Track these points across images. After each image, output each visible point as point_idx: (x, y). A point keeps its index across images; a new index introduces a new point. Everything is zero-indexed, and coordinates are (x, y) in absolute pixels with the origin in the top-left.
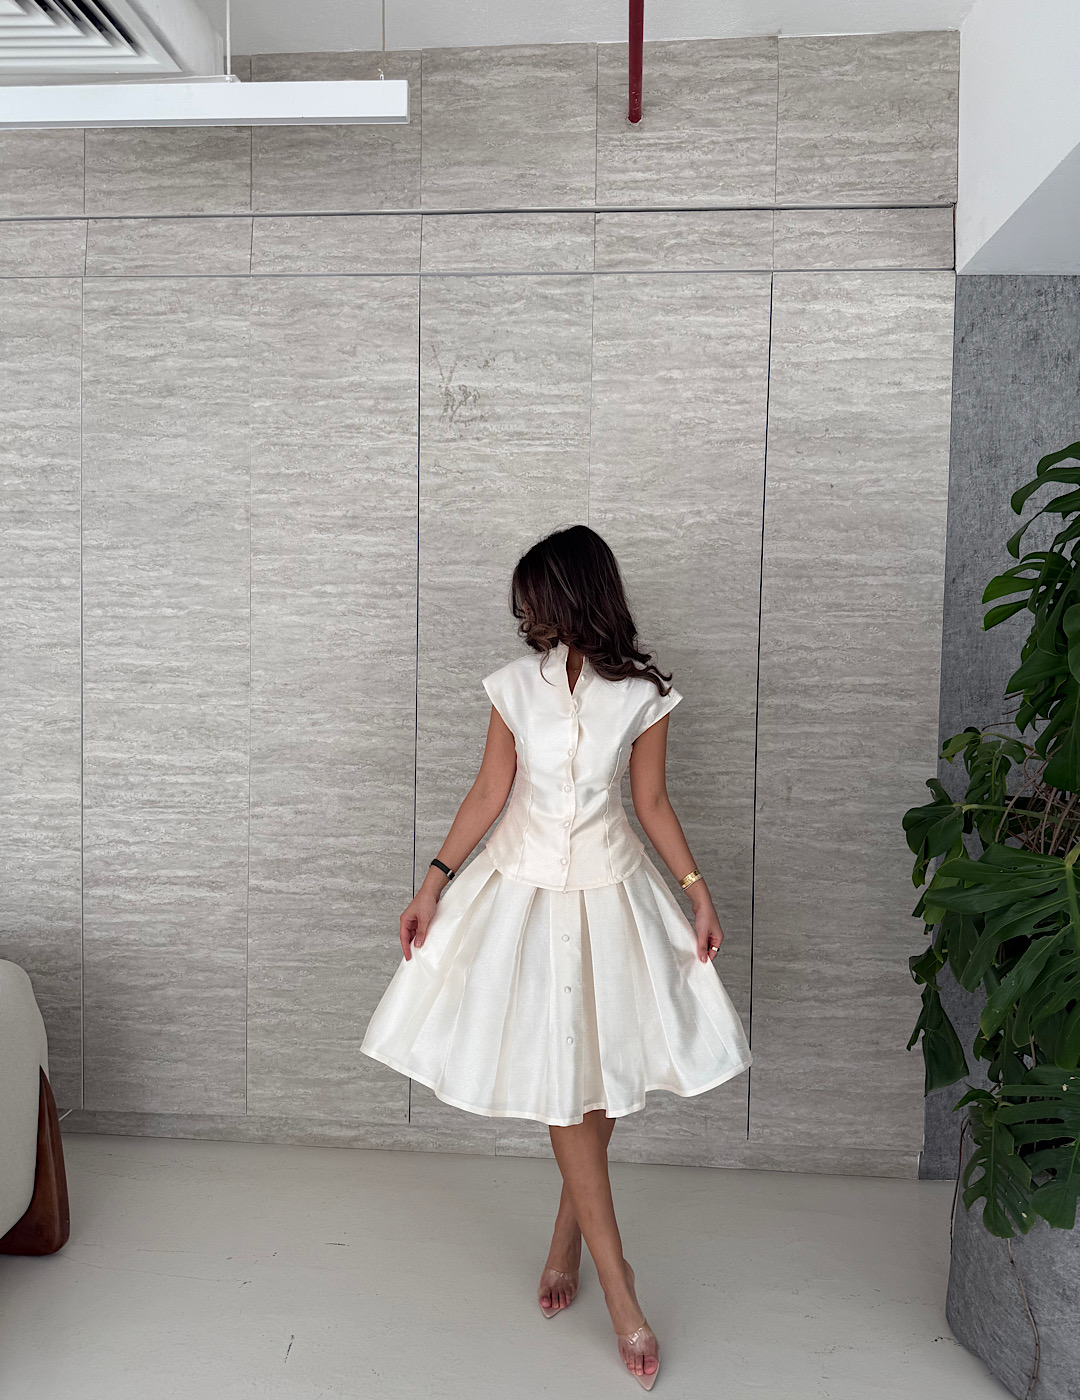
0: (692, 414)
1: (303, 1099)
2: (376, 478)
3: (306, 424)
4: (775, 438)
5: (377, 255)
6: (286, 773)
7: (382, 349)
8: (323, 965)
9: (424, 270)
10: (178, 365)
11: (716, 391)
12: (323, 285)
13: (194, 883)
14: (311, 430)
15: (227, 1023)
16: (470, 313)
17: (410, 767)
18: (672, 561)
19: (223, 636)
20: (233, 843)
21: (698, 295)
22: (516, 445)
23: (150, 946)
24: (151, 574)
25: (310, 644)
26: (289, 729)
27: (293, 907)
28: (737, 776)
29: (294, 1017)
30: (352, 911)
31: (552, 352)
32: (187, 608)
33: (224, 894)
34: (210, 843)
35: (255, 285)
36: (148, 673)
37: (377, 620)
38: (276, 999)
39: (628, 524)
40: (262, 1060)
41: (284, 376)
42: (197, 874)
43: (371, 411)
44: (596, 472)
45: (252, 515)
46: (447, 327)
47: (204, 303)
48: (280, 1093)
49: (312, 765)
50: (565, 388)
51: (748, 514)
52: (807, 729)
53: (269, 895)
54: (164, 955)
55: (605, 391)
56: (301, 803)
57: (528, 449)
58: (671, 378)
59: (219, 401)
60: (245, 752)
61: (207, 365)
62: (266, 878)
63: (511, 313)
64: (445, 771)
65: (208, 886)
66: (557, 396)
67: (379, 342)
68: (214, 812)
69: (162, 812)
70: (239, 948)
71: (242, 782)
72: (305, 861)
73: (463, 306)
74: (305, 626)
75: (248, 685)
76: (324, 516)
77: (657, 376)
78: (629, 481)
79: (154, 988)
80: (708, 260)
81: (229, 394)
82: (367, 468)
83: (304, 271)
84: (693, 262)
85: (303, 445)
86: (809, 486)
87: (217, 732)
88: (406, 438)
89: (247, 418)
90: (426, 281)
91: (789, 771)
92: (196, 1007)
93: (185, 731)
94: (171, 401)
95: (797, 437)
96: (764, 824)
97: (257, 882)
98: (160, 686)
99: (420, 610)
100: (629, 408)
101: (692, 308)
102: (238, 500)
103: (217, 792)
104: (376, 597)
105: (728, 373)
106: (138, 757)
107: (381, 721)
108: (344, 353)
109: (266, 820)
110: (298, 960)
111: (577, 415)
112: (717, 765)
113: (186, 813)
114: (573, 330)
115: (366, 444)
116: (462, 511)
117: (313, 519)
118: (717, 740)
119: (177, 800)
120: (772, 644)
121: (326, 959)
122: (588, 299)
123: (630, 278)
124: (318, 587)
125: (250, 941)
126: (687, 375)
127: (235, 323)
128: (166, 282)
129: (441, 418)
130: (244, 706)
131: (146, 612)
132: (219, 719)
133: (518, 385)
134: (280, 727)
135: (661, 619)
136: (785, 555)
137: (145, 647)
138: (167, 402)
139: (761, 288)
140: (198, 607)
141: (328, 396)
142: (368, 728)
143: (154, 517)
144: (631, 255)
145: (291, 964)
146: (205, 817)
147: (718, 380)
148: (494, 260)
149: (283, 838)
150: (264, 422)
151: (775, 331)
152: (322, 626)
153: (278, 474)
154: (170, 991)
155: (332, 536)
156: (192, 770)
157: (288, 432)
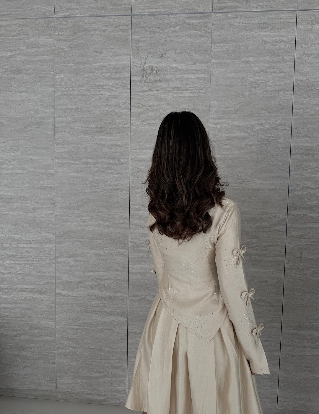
0: (258, 78)
1: (80, 384)
2: (111, 110)
3: (79, 85)
4: (298, 89)
5: (112, 7)
6: (71, 243)
7: (114, 50)
8: (89, 328)
9: (133, 13)
10: (22, 59)
11: (270, 67)
12: (87, 21)
13: (32, 291)
14: (82, 88)
15: (47, 351)
16: (155, 32)
17: (127, 241)
18: (248, 147)
19: (43, 182)
20: (49, 274)
21: (261, 23)
22: (176, 93)
23: (14, 318)
24: (11, 154)
25: (82, 186)
26: (73, 224)
27: (75, 302)
28: (277, 247)
29: (76, 350)
30: (101, 305)
31: (193, 50)
32: (27, 169)
33: (45, 296)
34: (38, 274)
35: (56, 22)
36: (11, 199)
37: (112, 175)
38: (68, 342)
39: (228, 130)
40: (63, 367)
41: (70, 63)
42: (34, 287)
43: (108, 79)
44: (213, 105)
45: (55, 127)
46: (144, 39)
47: (34, 31)
48: (71, 382)
49: (83, 240)
50: (199, 66)
51: (284, 125)
52: (310, 225)
53: (65, 297)
54: (20, 322)
55: (217, 68)
56: (78, 257)
57: (181, 95)
58: (249, 61)
59: (40, 75)
60: (53, 234)
61: (35, 59)
62: (63, 290)
63: (173, 32)
64: (142, 243)
65: (38, 293)
66: (194, 70)
67: (112, 47)
68: (40, 260)
69: (18, 260)
70: (52, 319)
71: (52, 247)
72: (80, 282)
73: (151, 29)
74: (79, 178)
75: (54, 204)
76: (87, 127)
77: (241, 60)
78: (229, 109)
79: (16, 336)
80: (266, 6)
81: (45, 72)
82: (107, 105)
83: (79, 15)
84: (259, 7)
85: (78, 95)
86: (313, 112)
87: (41, 225)
88: (125, 90)
89: (53, 83)
90: (134, 18)
91: (301, 245)
92: (34, 344)
93: (27, 225)
94: (19, 76)
95: (308, 89)
96: (289, 269)
97: (59, 291)
98: (16, 205)
99: (131, 170)
100: (229, 75)
101: (258, 28)
102: (49, 120)
103: (41, 252)
104: (111, 164)
105: (276, 59)
106: (7, 236)
107: (114, 220)
108: (96, 52)
109: (63, 264)
110: (78, 326)
111: (204, 79)
112: (268, 242)
113: (28, 261)
114: (202, 39)
115: (106, 94)
116: (150, 125)
117: (82, 129)
118: (268, 230)
119: (24, 255)
120: (295, 186)
121: (89, 325)
122: (210, 25)
123: (230, 15)
124: (85, 160)
125: (57, 316)
126: (256, 60)
127: (47, 39)
128: (16, 21)
129: (140, 81)
130: (53, 214)
131: (9, 171)
132: (42, 219)
133: (176, 65)
134: (69, 223)
135: (242, 174)
136: (302, 144)
137: (9, 187)
138: (18, 76)
139: (292, 19)
140: (32, 169)
141: (90, 72)
142: (108, 223)
143: (13, 128)
144: (230, 4)
145: (75, 327)
146: (36, 262)
147: (271, 62)
148: (166, 8)
149: (70, 272)
150: (61, 85)
151: (298, 39)
152: (87, 178)
153: (67, 108)
154: (23, 337)
155: (91, 136)
156: (30, 242)
157: (71, 89)
